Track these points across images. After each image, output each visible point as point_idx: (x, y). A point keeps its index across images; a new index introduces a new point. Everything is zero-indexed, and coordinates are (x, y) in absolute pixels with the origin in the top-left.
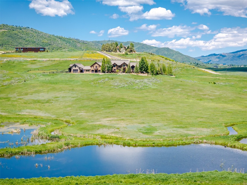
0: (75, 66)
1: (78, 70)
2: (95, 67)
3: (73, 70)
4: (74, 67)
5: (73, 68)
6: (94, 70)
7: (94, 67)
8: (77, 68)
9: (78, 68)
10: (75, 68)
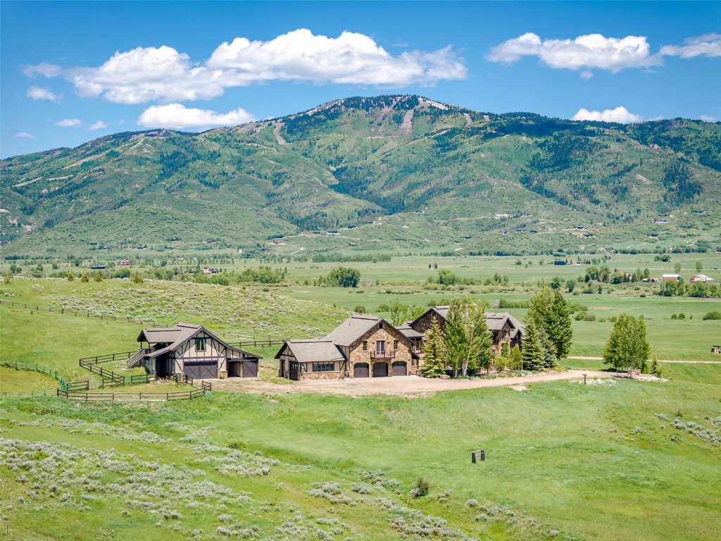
0: (197, 344)
1: (215, 363)
2: (372, 347)
3: (186, 364)
4: (193, 348)
5: (186, 355)
6: (369, 362)
7: (369, 344)
8: (210, 352)
9: (215, 353)
10: (201, 354)
